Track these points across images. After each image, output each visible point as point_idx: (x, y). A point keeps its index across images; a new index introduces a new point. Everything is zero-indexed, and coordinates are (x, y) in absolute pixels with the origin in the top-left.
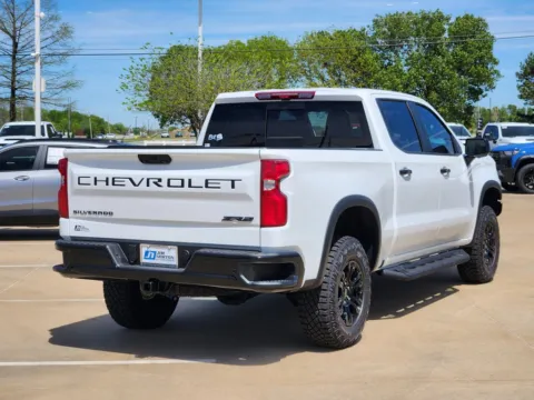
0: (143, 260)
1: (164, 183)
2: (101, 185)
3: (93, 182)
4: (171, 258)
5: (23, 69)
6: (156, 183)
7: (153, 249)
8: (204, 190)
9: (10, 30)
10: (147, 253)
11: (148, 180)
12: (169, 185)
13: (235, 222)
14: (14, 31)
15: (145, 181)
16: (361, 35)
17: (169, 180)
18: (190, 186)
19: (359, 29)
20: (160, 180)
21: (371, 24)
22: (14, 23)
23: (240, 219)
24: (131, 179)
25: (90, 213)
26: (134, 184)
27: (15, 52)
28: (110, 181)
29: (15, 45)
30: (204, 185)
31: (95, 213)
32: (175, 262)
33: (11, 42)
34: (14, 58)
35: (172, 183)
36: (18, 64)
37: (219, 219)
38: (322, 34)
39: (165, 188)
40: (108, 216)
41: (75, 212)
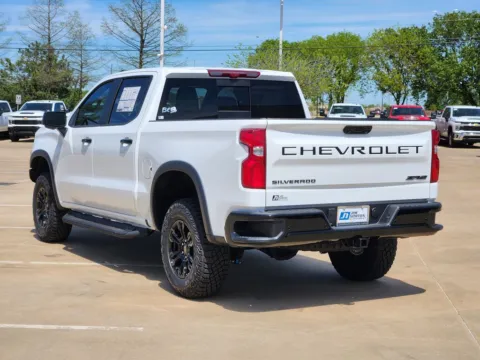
0: (339, 221)
1: (366, 151)
2: (308, 155)
3: (299, 151)
4: (362, 216)
5: (148, 60)
6: (359, 151)
7: (347, 210)
8: (398, 155)
9: (139, 29)
10: (342, 214)
11: (353, 148)
12: (370, 153)
13: (415, 180)
14: (142, 31)
15: (350, 149)
16: (422, 32)
17: (370, 148)
18: (387, 152)
19: (420, 27)
20: (363, 148)
21: (432, 21)
22: (142, 23)
23: (418, 178)
24: (337, 148)
25: (291, 182)
26: (341, 153)
27: (142, 47)
28: (317, 151)
29: (143, 41)
30: (397, 151)
31: (297, 181)
32: (366, 219)
33: (139, 39)
34: (141, 52)
35: (373, 150)
36: (144, 57)
37: (404, 179)
38: (389, 31)
39: (367, 155)
40: (311, 184)
41: (274, 182)
